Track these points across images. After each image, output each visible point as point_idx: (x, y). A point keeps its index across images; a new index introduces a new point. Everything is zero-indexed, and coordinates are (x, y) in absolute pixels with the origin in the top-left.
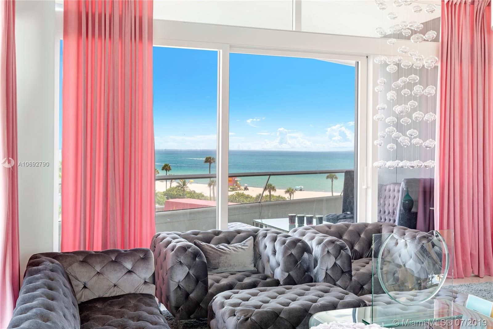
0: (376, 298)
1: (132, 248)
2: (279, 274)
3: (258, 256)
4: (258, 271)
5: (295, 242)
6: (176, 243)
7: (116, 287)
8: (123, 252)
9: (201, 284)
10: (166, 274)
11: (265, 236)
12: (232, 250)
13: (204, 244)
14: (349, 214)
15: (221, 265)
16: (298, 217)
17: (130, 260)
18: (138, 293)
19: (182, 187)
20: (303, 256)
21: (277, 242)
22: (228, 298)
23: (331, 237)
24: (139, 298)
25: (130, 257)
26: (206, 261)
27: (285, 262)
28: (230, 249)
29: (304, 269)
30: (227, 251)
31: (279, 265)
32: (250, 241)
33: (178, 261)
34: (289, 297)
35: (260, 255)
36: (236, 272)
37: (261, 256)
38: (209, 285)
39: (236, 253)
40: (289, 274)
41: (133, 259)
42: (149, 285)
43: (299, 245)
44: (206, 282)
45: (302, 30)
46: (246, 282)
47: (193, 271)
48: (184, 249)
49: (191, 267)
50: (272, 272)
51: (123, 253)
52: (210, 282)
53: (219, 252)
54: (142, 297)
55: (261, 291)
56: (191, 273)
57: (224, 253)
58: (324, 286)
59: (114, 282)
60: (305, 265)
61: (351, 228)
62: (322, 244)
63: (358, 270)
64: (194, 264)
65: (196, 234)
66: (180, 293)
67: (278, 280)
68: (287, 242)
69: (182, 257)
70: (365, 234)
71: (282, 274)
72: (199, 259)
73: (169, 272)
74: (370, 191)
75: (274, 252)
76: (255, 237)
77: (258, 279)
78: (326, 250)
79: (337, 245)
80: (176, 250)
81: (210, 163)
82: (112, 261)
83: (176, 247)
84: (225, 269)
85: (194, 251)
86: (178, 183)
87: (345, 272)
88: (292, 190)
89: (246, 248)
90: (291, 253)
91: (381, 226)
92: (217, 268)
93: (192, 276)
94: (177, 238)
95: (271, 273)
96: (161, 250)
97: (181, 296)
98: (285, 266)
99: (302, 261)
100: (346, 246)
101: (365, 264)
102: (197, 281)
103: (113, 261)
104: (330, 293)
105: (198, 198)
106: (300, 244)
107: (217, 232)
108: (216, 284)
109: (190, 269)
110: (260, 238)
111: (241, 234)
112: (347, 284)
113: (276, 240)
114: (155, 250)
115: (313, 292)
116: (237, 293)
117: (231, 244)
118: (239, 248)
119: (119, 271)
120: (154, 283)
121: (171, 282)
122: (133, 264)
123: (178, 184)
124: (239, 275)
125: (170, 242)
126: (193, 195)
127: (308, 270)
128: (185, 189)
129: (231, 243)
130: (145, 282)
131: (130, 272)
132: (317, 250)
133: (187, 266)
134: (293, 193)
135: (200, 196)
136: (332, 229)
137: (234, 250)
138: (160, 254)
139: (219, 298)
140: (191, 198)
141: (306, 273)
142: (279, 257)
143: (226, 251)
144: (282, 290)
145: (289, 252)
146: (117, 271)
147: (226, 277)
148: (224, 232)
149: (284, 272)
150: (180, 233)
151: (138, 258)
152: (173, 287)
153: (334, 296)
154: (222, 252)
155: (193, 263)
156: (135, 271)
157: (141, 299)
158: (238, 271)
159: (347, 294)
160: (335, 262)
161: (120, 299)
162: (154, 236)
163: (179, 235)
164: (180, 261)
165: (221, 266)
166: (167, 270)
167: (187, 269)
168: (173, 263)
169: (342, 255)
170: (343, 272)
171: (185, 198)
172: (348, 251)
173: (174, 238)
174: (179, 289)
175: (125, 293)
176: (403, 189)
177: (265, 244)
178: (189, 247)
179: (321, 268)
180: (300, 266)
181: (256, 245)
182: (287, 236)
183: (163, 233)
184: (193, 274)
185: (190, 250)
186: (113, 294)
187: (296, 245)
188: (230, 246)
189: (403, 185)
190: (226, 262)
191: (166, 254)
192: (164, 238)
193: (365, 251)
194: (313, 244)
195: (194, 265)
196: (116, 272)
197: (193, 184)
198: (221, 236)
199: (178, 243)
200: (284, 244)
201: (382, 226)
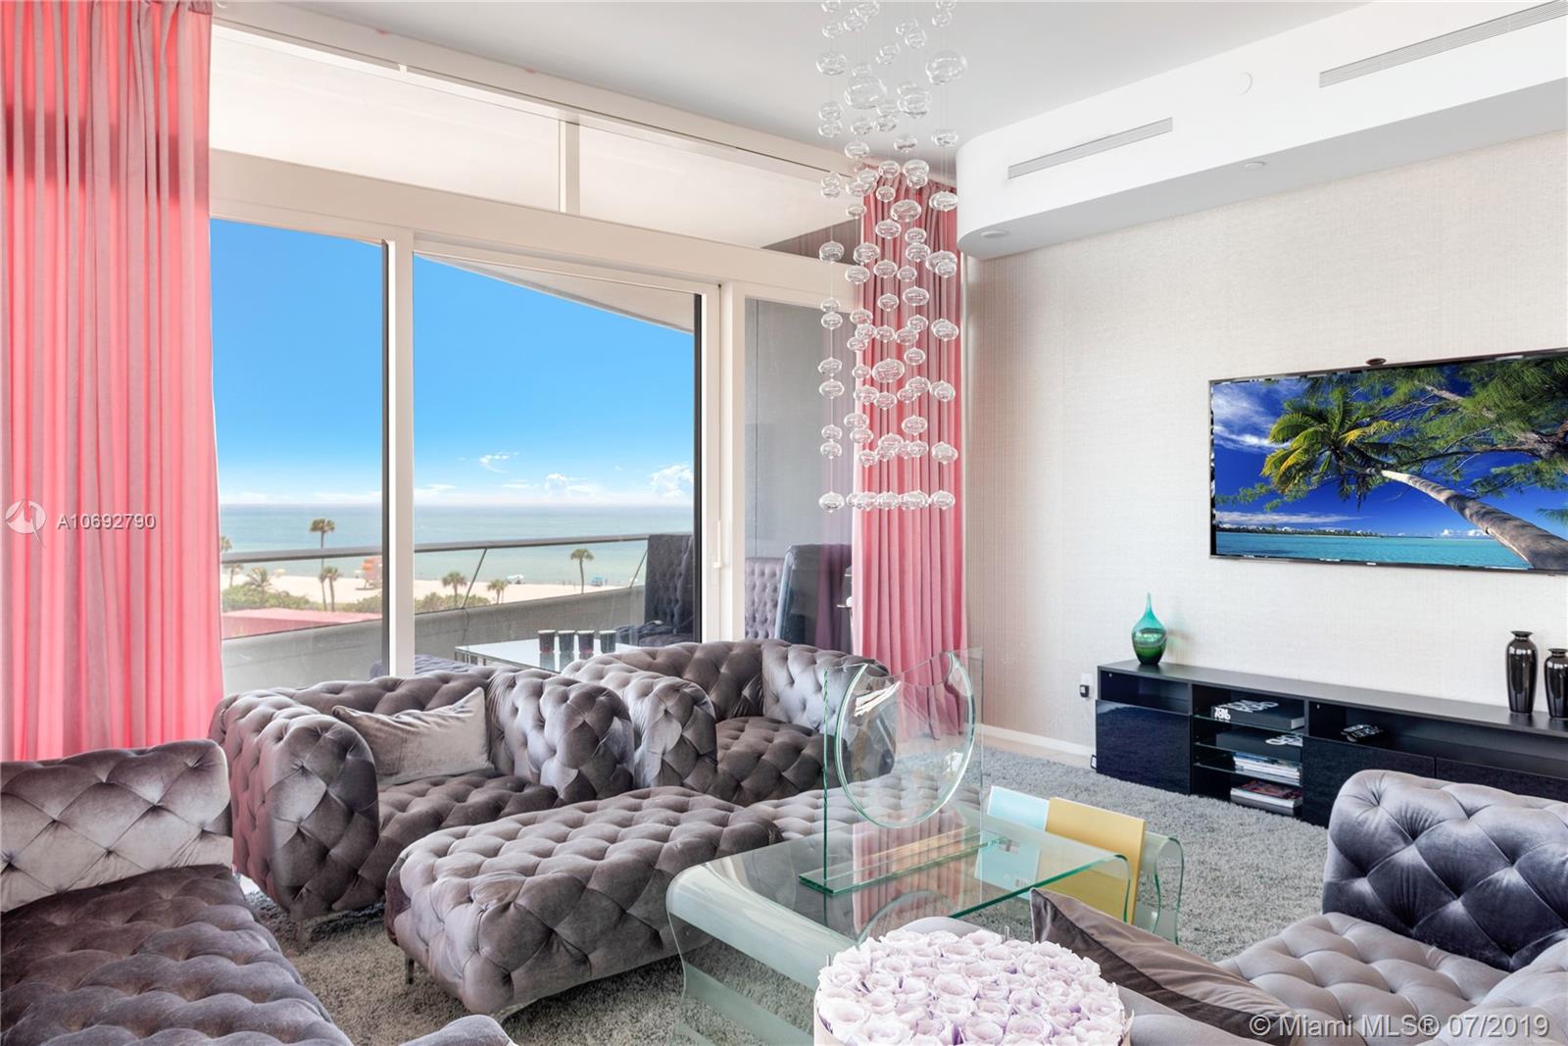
0: (780, 809)
1: (156, 743)
2: (555, 774)
3: (496, 733)
4: (496, 768)
5: (591, 697)
6: (286, 718)
7: (112, 857)
8: (134, 755)
9: (359, 820)
10: (259, 803)
11: (512, 684)
12: (433, 725)
13: (358, 714)
14: (658, 625)
15: (406, 763)
16: (560, 636)
17: (154, 778)
18: (182, 865)
19: (259, 586)
20: (612, 727)
21: (544, 699)
22: (442, 853)
23: (666, 677)
24: (186, 882)
25: (155, 769)
26: (372, 759)
27: (571, 746)
28: (427, 723)
29: (614, 756)
30: (421, 729)
31: (553, 752)
32: (475, 700)
33: (295, 767)
34: (599, 832)
35: (499, 730)
36: (444, 778)
37: (503, 733)
38: (381, 820)
39: (444, 730)
40: (580, 774)
41: (164, 774)
42: (214, 840)
43: (601, 701)
44: (372, 815)
45: (582, 214)
46: (477, 803)
47: (338, 789)
48: (313, 734)
49: (332, 778)
50: (534, 770)
51: (132, 760)
52: (383, 810)
53: (399, 733)
54: (195, 877)
55: (525, 824)
56: (333, 794)
57: (413, 733)
58: (671, 794)
59: (106, 842)
60: (616, 748)
61: (698, 655)
62: (651, 695)
63: (727, 747)
64: (340, 771)
65: (337, 690)
66: (303, 848)
67: (553, 789)
68: (572, 696)
69: (308, 756)
70: (729, 667)
71: (563, 772)
72: (355, 755)
73: (268, 799)
74: (729, 574)
75: (541, 723)
76: (487, 688)
77: (504, 791)
78: (663, 707)
79: (685, 694)
80: (289, 739)
81: (323, 532)
82: (100, 786)
83: (291, 730)
84: (417, 772)
85: (340, 736)
86: (249, 575)
87: (703, 755)
88: (503, 583)
89: (469, 718)
90: (585, 722)
91: (760, 646)
92: (396, 771)
93: (336, 802)
94: (288, 706)
95: (532, 773)
96: (242, 741)
97: (306, 856)
98: (571, 752)
99: (609, 739)
100: (704, 697)
101: (738, 733)
102: (350, 812)
103: (102, 783)
104: (693, 812)
105: (298, 608)
106: (602, 698)
107: (390, 683)
108: (399, 815)
109: (331, 786)
110: (498, 690)
111: (451, 684)
112: (708, 781)
113: (542, 694)
114: (224, 740)
115: (652, 814)
116: (463, 836)
117: (428, 710)
118: (451, 717)
119: (123, 811)
120: (229, 833)
121: (278, 823)
122: (165, 787)
123: (248, 579)
124: (453, 785)
125: (267, 719)
126: (285, 601)
127: (623, 757)
128: (266, 589)
129: (429, 706)
130: (204, 834)
131: (155, 810)
132: (639, 710)
133: (321, 777)
134: (502, 589)
135: (301, 603)
136: (659, 660)
137: (439, 725)
138: (241, 750)
139: (417, 855)
140: (279, 606)
141: (618, 766)
142: (555, 732)
143: (417, 727)
144: (576, 816)
145: (580, 720)
146: (114, 811)
147: (422, 794)
148: (408, 682)
149: (567, 768)
150: (292, 691)
151: (180, 768)
152: (283, 834)
153: (704, 820)
154: (408, 732)
155: (338, 769)
156: (171, 807)
157: (191, 882)
158: (448, 773)
159: (731, 810)
160: (682, 736)
161: (125, 892)
162: (219, 705)
163: (291, 696)
164: (302, 767)
165: (406, 766)
166: (263, 791)
167: (320, 786)
168: (284, 773)
169: (696, 718)
170: (698, 756)
171: (265, 607)
172: (708, 707)
173: (280, 707)
174: (299, 840)
175: (141, 872)
176: (789, 568)
177: (513, 704)
178: (326, 727)
179: (652, 750)
180: (605, 752)
181: (490, 707)
182: (569, 683)
183: (244, 696)
184: (339, 797)
185: (328, 735)
186: (106, 877)
187: (594, 701)
188: (427, 715)
189: (789, 558)
190: (418, 756)
191: (260, 752)
192: (249, 709)
193: (731, 703)
194: (629, 697)
195: (342, 773)
196: (112, 815)
197: (283, 578)
198: (400, 691)
199: (294, 720)
200: (565, 701)
201: (763, 647)
